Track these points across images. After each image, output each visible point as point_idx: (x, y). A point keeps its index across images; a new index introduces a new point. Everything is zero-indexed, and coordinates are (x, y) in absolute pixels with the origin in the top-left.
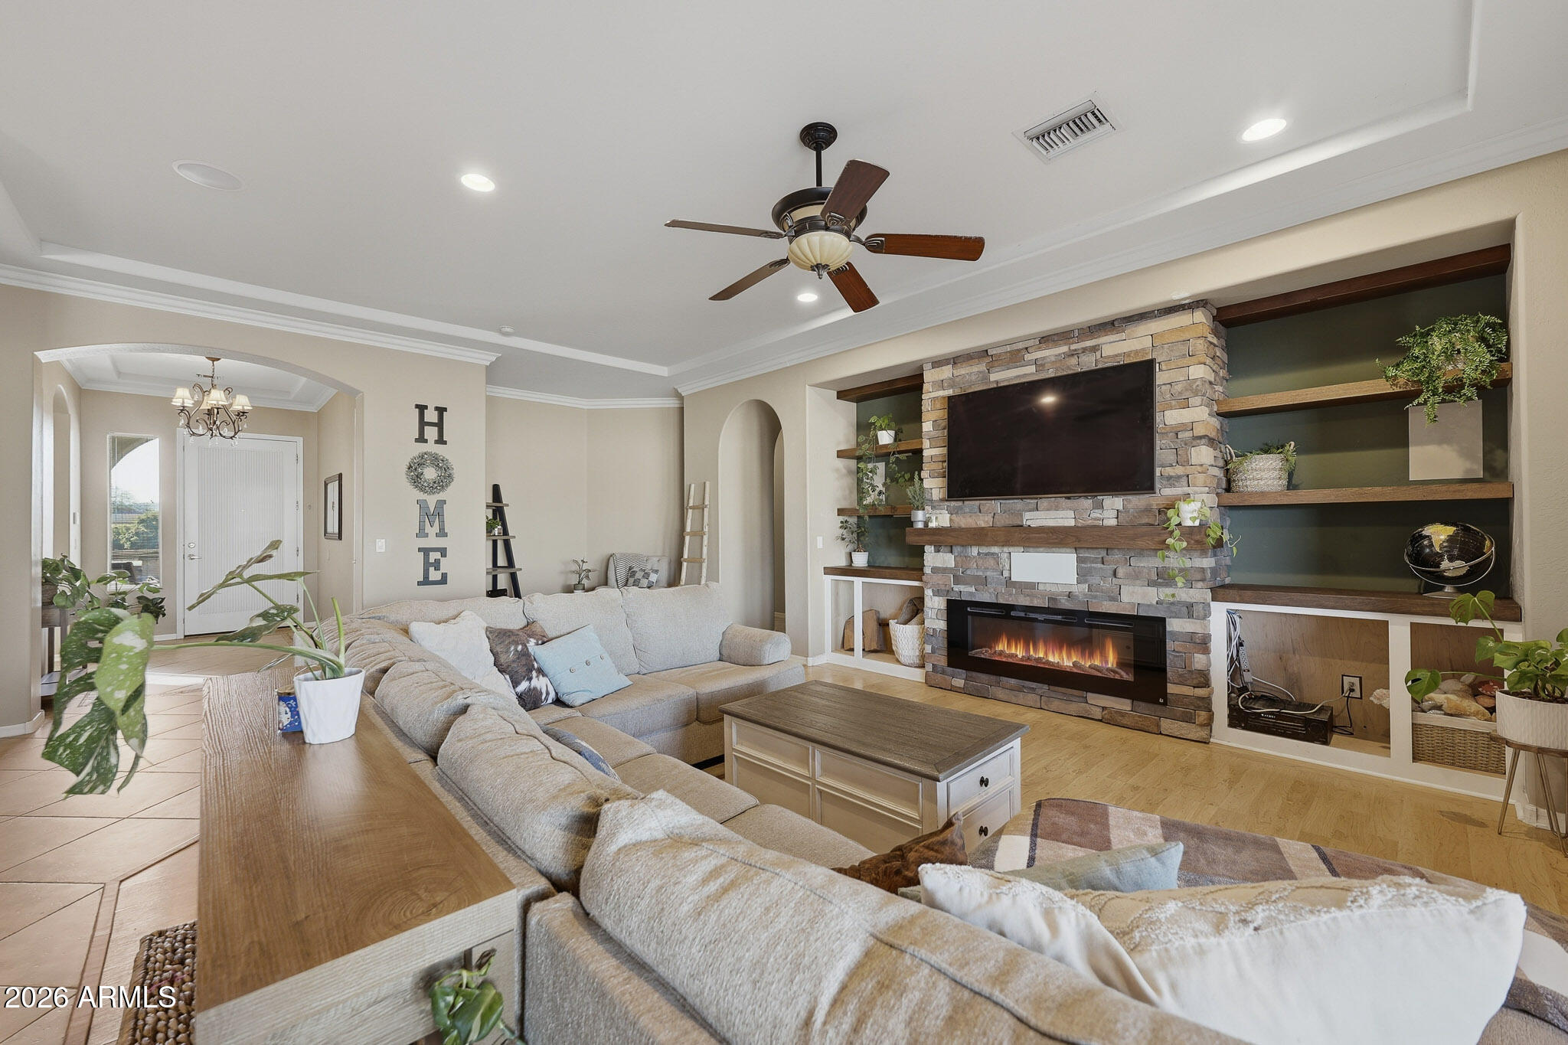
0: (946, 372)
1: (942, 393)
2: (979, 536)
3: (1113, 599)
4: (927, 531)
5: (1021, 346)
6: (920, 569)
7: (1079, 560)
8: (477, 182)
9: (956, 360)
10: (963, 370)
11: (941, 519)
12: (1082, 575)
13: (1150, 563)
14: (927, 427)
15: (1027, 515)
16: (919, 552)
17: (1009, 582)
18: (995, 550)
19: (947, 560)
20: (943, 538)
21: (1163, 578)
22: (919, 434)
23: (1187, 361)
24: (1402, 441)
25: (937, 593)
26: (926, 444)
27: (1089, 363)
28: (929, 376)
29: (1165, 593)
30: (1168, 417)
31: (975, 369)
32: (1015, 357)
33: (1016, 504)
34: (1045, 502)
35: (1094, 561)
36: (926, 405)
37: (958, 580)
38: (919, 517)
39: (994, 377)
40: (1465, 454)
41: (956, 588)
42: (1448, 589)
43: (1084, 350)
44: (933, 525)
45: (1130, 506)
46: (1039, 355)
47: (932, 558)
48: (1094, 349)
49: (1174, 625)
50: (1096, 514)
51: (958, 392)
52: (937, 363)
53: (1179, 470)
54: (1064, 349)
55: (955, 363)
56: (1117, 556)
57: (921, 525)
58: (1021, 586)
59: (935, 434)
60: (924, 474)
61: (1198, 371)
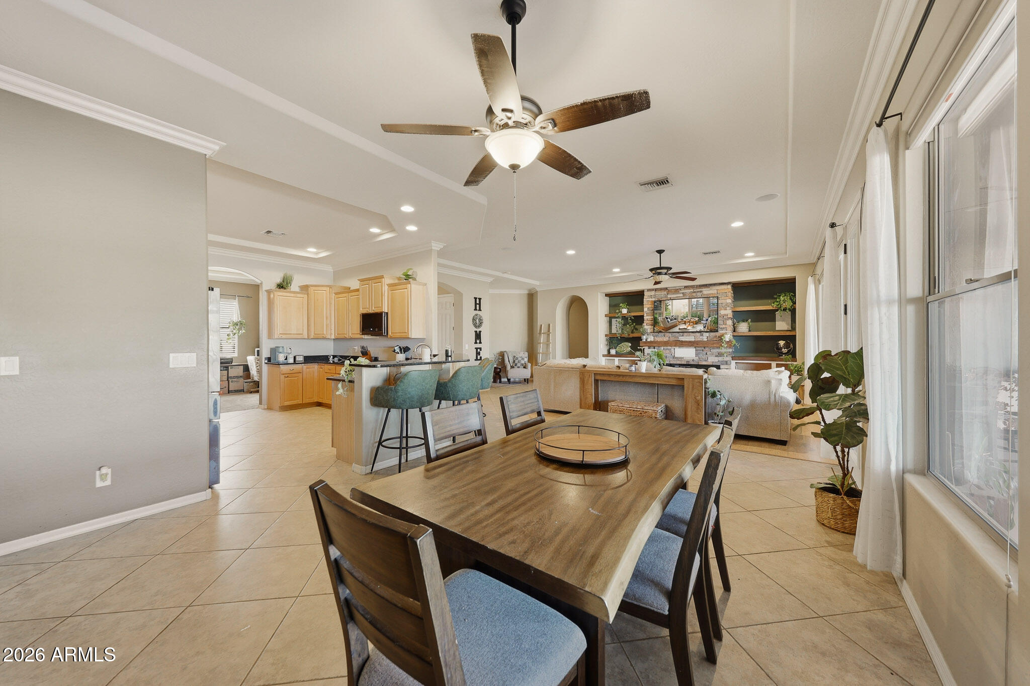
0: (653, 293)
1: (651, 299)
2: (666, 344)
3: (705, 361)
4: (646, 342)
5: (677, 288)
7: (696, 350)
8: (571, 252)
10: (658, 293)
11: (651, 338)
12: (697, 355)
13: (715, 351)
14: (645, 309)
15: (680, 338)
17: (674, 357)
18: (669, 348)
20: (651, 345)
21: (720, 355)
22: (643, 310)
23: (726, 298)
24: (775, 321)
26: (645, 315)
27: (699, 295)
28: (646, 294)
29: (720, 359)
30: (722, 312)
31: (663, 293)
32: (676, 291)
33: (676, 334)
34: (685, 334)
35: (700, 350)
36: (645, 303)
38: (644, 338)
39: (669, 296)
40: (788, 324)
42: (784, 356)
43: (698, 292)
44: (649, 340)
45: (710, 335)
46: (684, 291)
48: (701, 292)
49: (722, 367)
50: (701, 337)
51: (656, 299)
52: (649, 290)
53: (724, 326)
54: (692, 290)
55: (656, 291)
56: (707, 349)
57: (645, 340)
58: (677, 358)
59: (648, 312)
60: (644, 324)
61: (729, 301)
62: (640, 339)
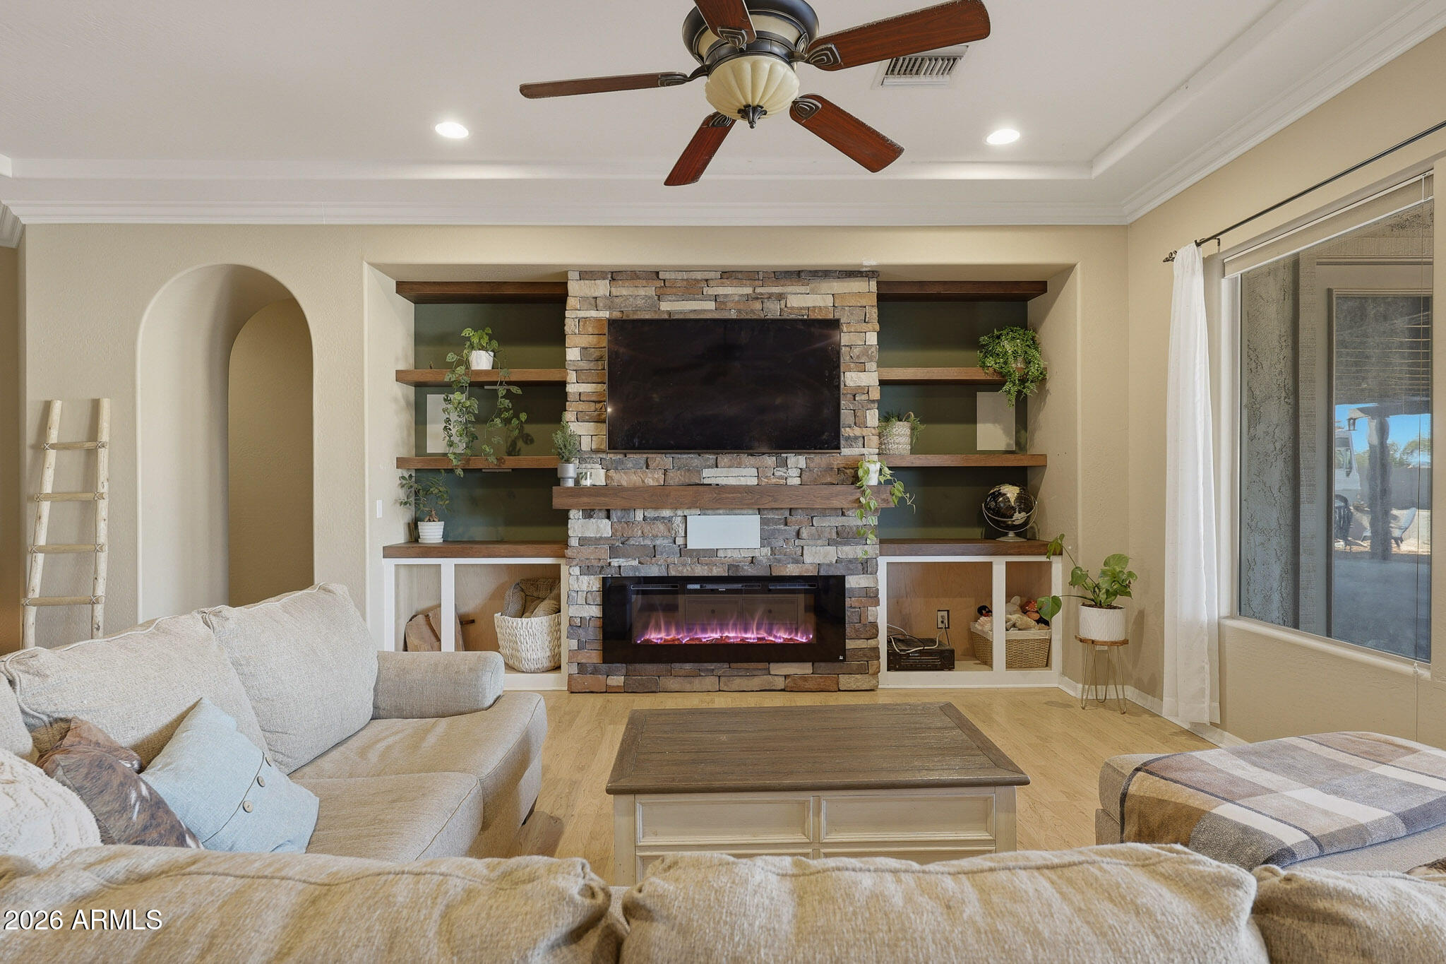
0: (601, 288)
1: (597, 315)
2: (657, 497)
3: (796, 561)
4: (578, 489)
5: (699, 276)
6: (564, 542)
7: (764, 522)
9: (614, 275)
10: (623, 290)
11: (596, 476)
12: (765, 539)
13: (831, 522)
14: (573, 354)
15: (706, 473)
16: (562, 518)
17: (683, 551)
18: (666, 513)
19: (602, 527)
20: (596, 501)
21: (843, 537)
22: (561, 362)
23: (864, 327)
25: (587, 570)
26: (572, 377)
27: (773, 310)
28: (575, 288)
29: (849, 551)
30: (851, 379)
31: (642, 292)
32: (693, 287)
33: (692, 459)
34: (725, 459)
35: (776, 522)
36: (570, 326)
37: (614, 552)
38: (571, 470)
39: (666, 306)
40: (1006, 432)
41: (615, 562)
42: (1011, 534)
43: (770, 296)
44: (587, 482)
45: (812, 465)
46: (721, 291)
47: (578, 526)
48: (780, 297)
49: (853, 582)
50: (780, 472)
51: (616, 315)
52: (587, 274)
53: (857, 431)
54: (748, 290)
55: (613, 279)
56: (799, 517)
57: (570, 483)
58: (699, 555)
59: (584, 365)
60: (569, 416)
61: (872, 339)
62: (552, 477)
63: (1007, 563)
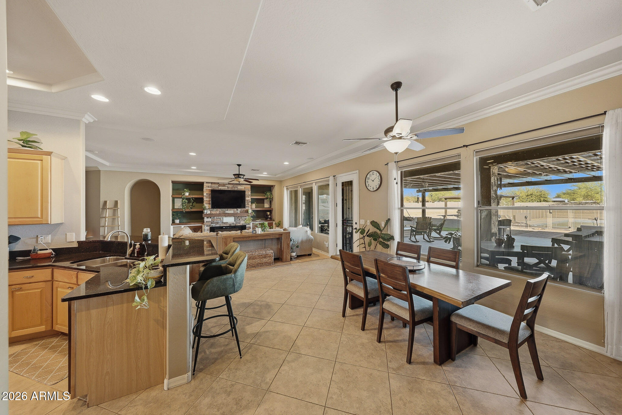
0: (210, 185)
1: (210, 189)
2: (219, 215)
3: (239, 223)
4: (207, 214)
6: (204, 222)
7: (235, 218)
9: (212, 183)
10: (213, 185)
11: (209, 212)
12: (235, 221)
13: (244, 218)
14: (205, 194)
15: (226, 211)
16: (203, 218)
17: (223, 222)
18: (220, 217)
19: (210, 220)
20: (209, 216)
21: (246, 220)
22: (203, 195)
23: (249, 191)
24: (264, 203)
25: (207, 226)
26: (205, 197)
27: (236, 189)
28: (205, 184)
30: (247, 199)
31: (216, 186)
32: (224, 185)
33: (224, 210)
34: (229, 209)
36: (204, 190)
37: (212, 223)
38: (205, 211)
39: (220, 188)
40: (269, 204)
41: (212, 225)
42: (269, 219)
43: (235, 187)
44: (208, 213)
45: (241, 210)
46: (228, 186)
47: (206, 219)
48: (237, 187)
49: (247, 226)
50: (237, 211)
51: (212, 189)
52: (207, 183)
53: (248, 205)
54: (232, 186)
56: (240, 217)
57: (205, 213)
58: (225, 223)
59: (207, 196)
60: (205, 203)
61: (250, 193)
62: (202, 212)
63: (268, 223)
